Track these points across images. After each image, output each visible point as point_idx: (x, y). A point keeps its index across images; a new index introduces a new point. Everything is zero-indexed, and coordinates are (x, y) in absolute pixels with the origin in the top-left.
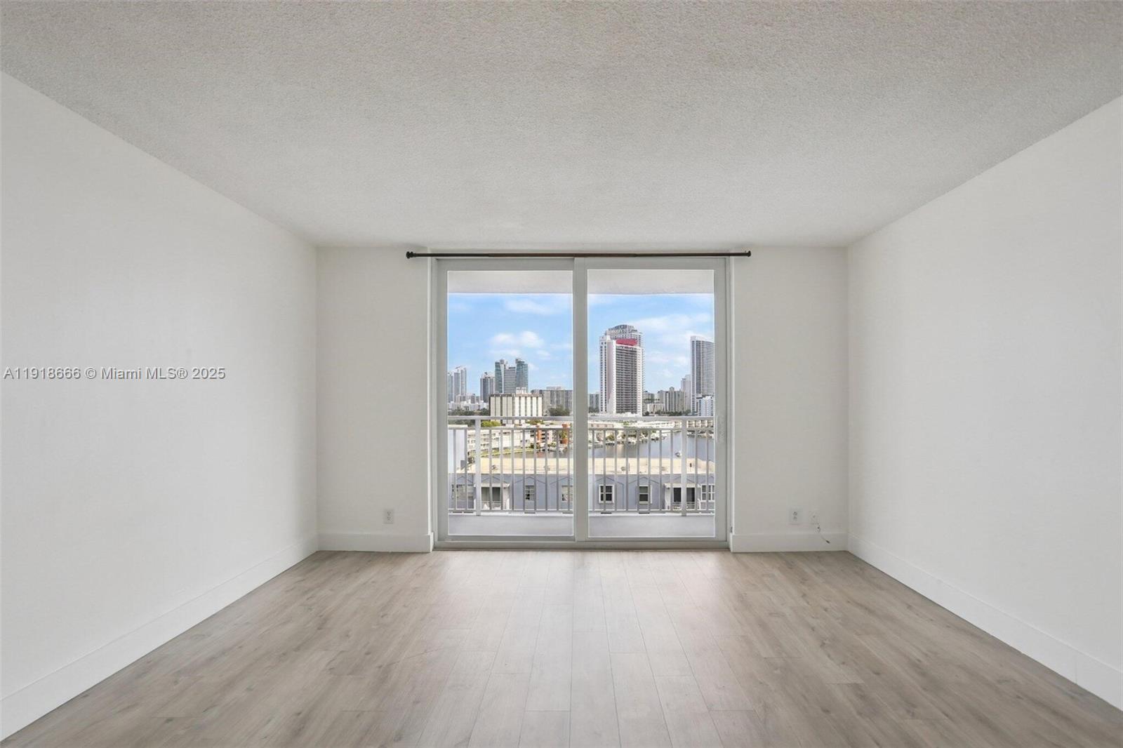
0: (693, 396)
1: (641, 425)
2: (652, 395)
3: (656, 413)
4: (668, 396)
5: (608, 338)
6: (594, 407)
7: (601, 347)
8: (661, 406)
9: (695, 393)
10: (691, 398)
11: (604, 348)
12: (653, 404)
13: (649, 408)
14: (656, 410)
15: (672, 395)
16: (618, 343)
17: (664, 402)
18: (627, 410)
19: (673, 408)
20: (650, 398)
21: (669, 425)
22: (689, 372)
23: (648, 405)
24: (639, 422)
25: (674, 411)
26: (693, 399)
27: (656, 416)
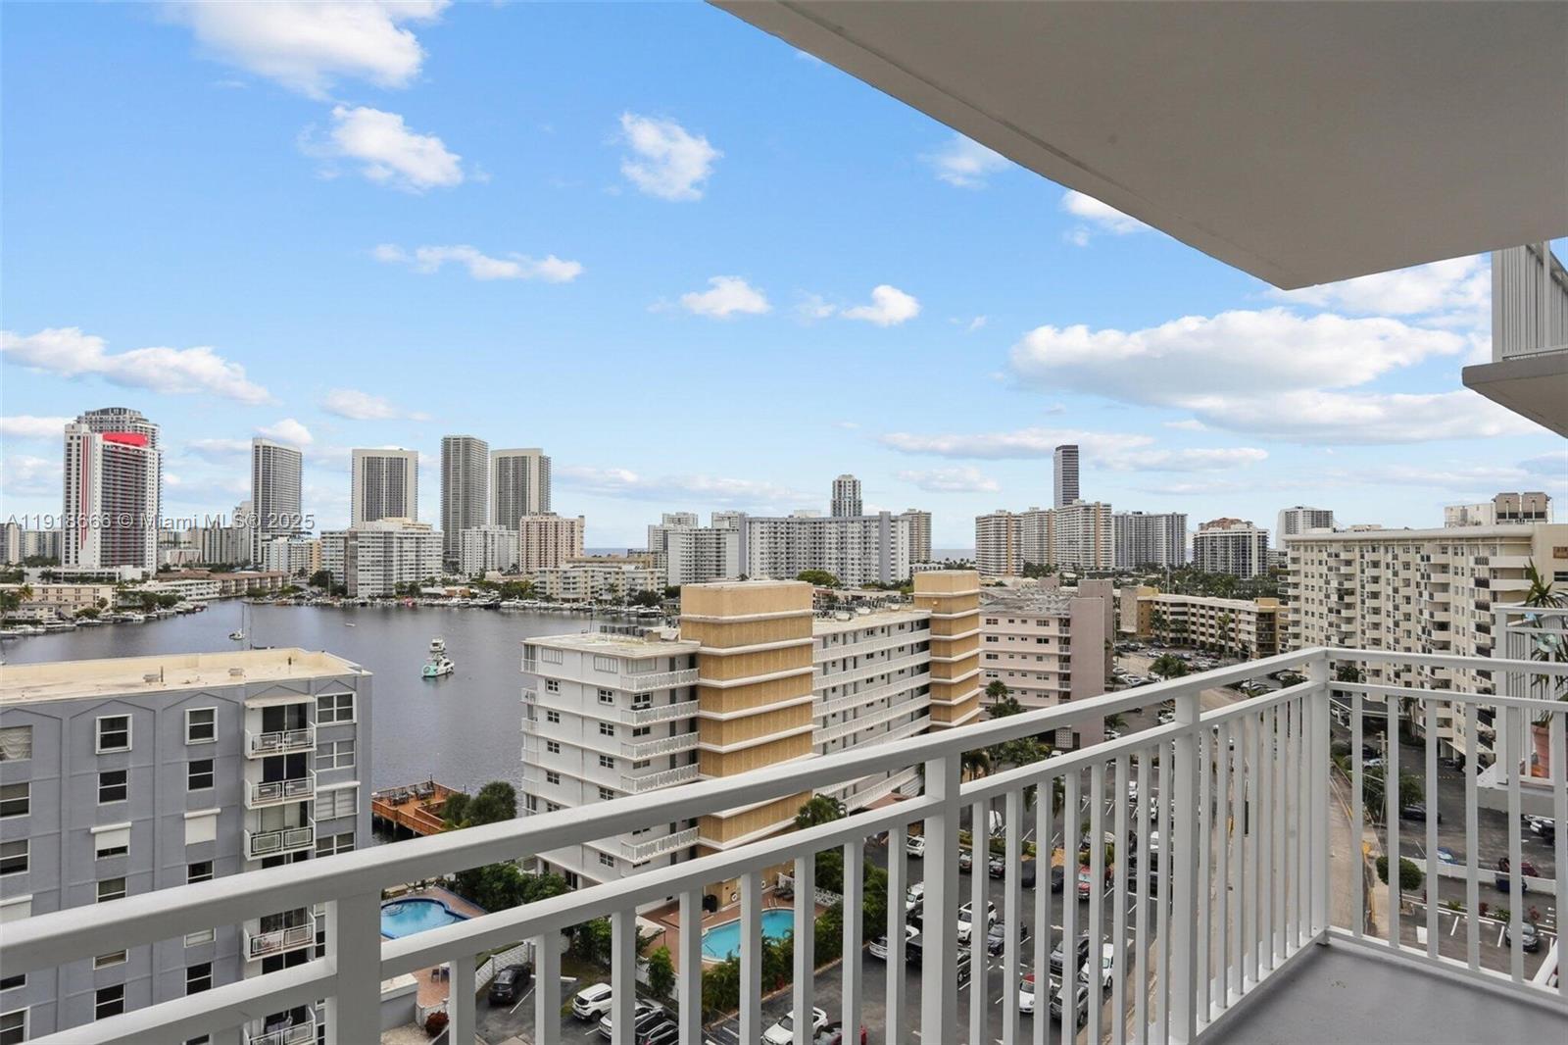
0: (255, 536)
1: (153, 586)
2: (176, 535)
3: (183, 566)
4: (207, 537)
5: (85, 428)
6: (49, 555)
7: (70, 445)
8: (193, 554)
9: (259, 533)
10: (252, 539)
11: (74, 448)
12: (177, 551)
13: (169, 557)
14: (183, 561)
15: (216, 534)
16: (105, 438)
17: (201, 546)
18: (124, 561)
19: (218, 557)
20: (172, 539)
21: (211, 586)
22: (249, 497)
23: (168, 552)
24: (149, 582)
25: (218, 562)
26: (255, 542)
27: (183, 570)
